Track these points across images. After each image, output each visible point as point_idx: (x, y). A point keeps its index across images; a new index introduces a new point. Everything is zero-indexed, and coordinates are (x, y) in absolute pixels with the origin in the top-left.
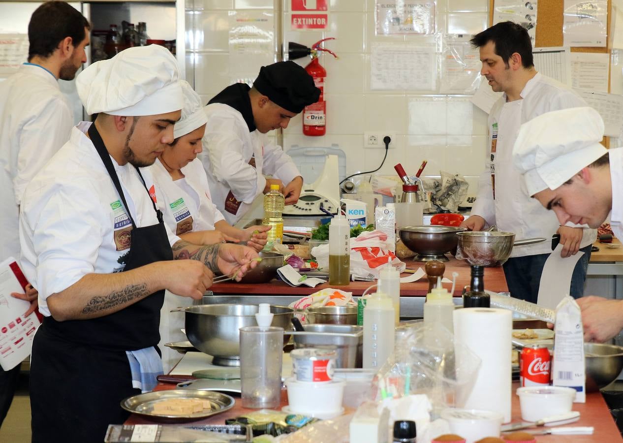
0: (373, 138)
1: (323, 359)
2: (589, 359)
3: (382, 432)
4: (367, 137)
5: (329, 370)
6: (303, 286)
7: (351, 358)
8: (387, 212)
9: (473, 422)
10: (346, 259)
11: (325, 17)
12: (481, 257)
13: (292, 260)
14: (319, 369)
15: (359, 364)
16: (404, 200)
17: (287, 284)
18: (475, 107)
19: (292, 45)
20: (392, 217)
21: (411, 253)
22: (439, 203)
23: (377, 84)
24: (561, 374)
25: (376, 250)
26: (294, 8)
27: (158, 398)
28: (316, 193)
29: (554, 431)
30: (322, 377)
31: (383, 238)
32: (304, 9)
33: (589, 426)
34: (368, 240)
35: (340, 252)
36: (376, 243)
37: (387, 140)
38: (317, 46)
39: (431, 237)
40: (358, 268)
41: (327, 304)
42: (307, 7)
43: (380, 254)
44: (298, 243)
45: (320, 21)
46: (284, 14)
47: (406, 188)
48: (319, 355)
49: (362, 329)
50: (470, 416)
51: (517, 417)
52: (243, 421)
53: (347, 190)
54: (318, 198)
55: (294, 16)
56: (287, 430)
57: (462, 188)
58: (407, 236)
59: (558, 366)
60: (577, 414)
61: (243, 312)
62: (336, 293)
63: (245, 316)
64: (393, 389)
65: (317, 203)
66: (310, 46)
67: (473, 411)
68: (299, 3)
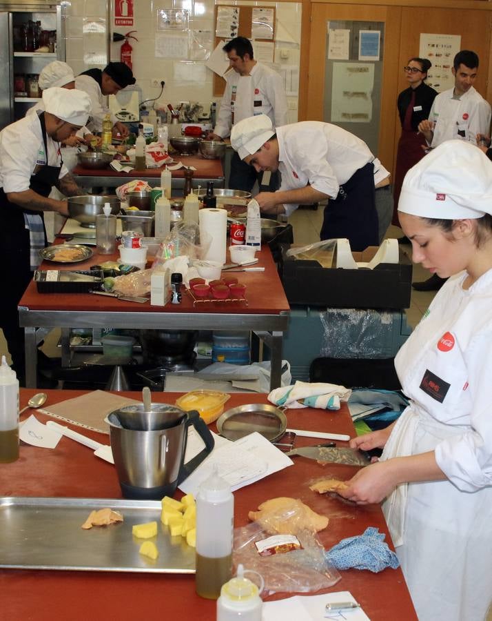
0: (156, 82)
1: (137, 237)
2: (263, 229)
3: (166, 280)
4: (153, 81)
5: (140, 243)
6: (123, 172)
7: (149, 230)
8: (164, 131)
9: (209, 268)
10: (144, 159)
11: (132, 20)
12: (210, 155)
13: (116, 157)
14: (135, 242)
15: (153, 235)
16: (172, 122)
17: (115, 171)
18: (207, 67)
19: (115, 34)
20: (166, 133)
21: (175, 151)
22: (188, 117)
23: (157, 55)
24: (250, 237)
25: (158, 153)
26: (116, 15)
27: (55, 249)
28: (127, 111)
29: (246, 269)
30: (136, 246)
31: (162, 147)
32: (121, 16)
33: (262, 267)
34: (155, 147)
35: (141, 155)
36: (158, 149)
37: (163, 83)
38: (128, 35)
39: (186, 144)
40: (150, 162)
41: (135, 190)
42: (123, 15)
43: (161, 155)
44: (119, 144)
45: (130, 22)
46: (111, 18)
47: (173, 116)
48: (135, 235)
49: (154, 214)
50: (207, 265)
51: (229, 260)
52: (99, 268)
53: (143, 109)
54: (128, 114)
55: (116, 19)
56: (120, 274)
57: (201, 109)
58: (174, 143)
59: (248, 234)
60: (257, 259)
61: (96, 201)
62: (140, 183)
63: (97, 204)
64: (170, 252)
65: (128, 116)
66: (124, 35)
67: (209, 262)
68: (118, 13)
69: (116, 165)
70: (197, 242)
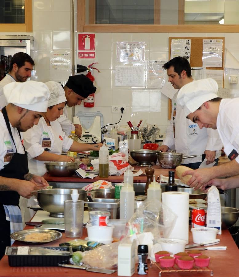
0: (116, 108)
1: (104, 216)
2: (223, 215)
3: (133, 251)
4: (113, 108)
5: (106, 221)
6: (88, 178)
7: (114, 215)
8: (125, 144)
9: (172, 245)
10: (107, 166)
11: (94, 53)
12: (168, 164)
13: (82, 166)
14: (102, 221)
15: (118, 217)
16: (132, 138)
17: (80, 177)
18: (162, 94)
19: (78, 66)
20: (127, 146)
21: (135, 162)
22: (146, 138)
23: (117, 84)
24: (210, 221)
25: (120, 161)
26: (79, 49)
27: (27, 233)
28: (90, 134)
29: (208, 248)
30: (103, 224)
31: (123, 156)
32: (85, 50)
33: (224, 246)
34: (117, 157)
35: (104, 162)
36: (120, 158)
37: (122, 109)
38: (90, 66)
39: (144, 155)
40: (113, 170)
41: (100, 188)
43: (122, 163)
44: (84, 158)
45: (93, 55)
46: (75, 52)
47: (133, 132)
48: (102, 214)
49: (119, 201)
50: (171, 242)
51: (191, 241)
52: (68, 244)
53: (104, 132)
54: (91, 136)
55: (79, 53)
56: (88, 249)
57: (157, 131)
58: (134, 155)
59: (209, 218)
60: (218, 240)
61: (64, 192)
62: (104, 182)
63: (65, 195)
64: (135, 230)
65: (91, 138)
66: (87, 66)
67: (173, 240)
68: (81, 46)
69: (81, 172)
70: (161, 221)
